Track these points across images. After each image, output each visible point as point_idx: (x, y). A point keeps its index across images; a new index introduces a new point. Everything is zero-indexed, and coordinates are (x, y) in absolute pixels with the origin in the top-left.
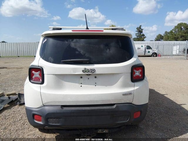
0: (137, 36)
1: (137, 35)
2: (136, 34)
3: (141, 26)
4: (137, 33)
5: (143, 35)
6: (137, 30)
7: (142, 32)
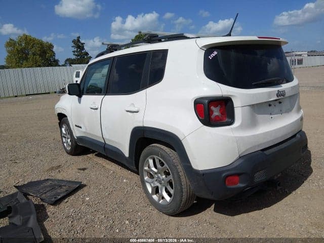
0: (76, 55)
1: (76, 53)
2: (74, 52)
3: (79, 37)
4: (76, 50)
5: (87, 54)
6: (73, 44)
7: (83, 49)
